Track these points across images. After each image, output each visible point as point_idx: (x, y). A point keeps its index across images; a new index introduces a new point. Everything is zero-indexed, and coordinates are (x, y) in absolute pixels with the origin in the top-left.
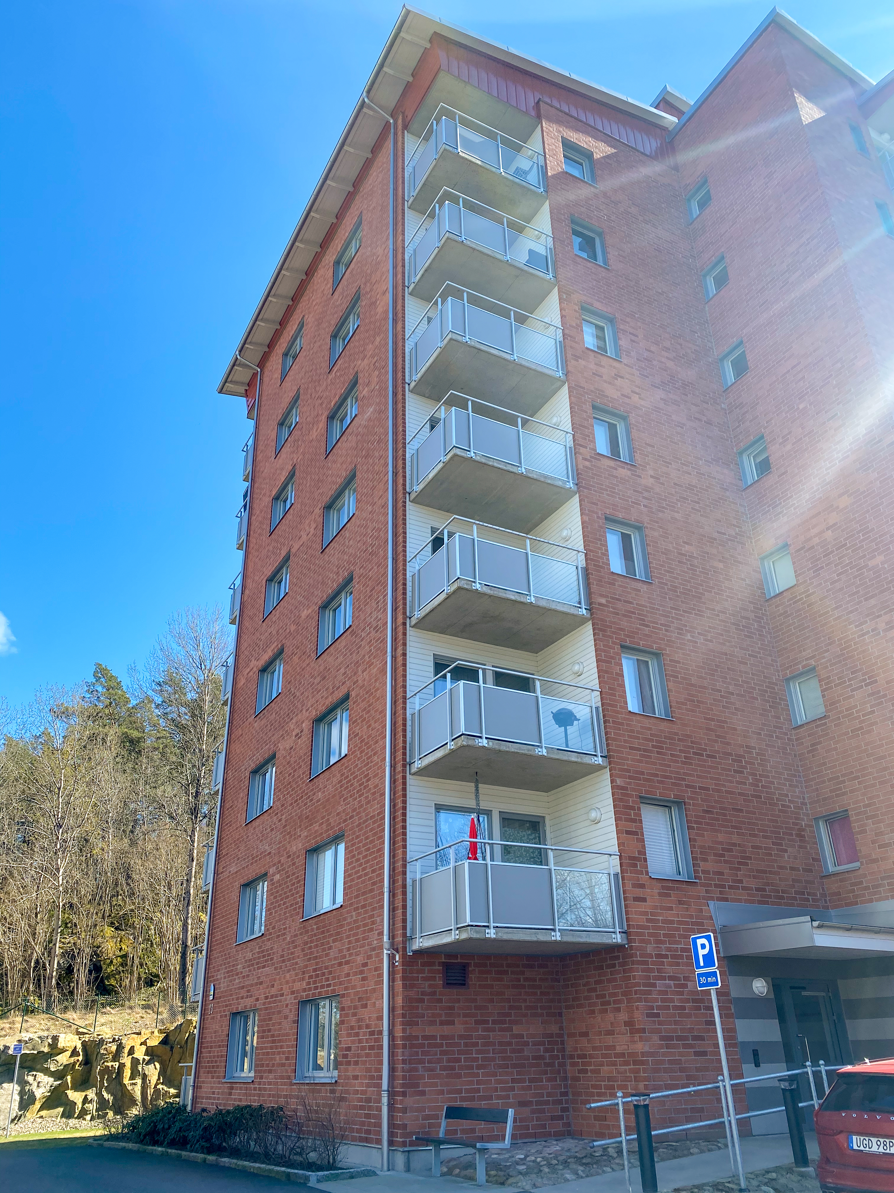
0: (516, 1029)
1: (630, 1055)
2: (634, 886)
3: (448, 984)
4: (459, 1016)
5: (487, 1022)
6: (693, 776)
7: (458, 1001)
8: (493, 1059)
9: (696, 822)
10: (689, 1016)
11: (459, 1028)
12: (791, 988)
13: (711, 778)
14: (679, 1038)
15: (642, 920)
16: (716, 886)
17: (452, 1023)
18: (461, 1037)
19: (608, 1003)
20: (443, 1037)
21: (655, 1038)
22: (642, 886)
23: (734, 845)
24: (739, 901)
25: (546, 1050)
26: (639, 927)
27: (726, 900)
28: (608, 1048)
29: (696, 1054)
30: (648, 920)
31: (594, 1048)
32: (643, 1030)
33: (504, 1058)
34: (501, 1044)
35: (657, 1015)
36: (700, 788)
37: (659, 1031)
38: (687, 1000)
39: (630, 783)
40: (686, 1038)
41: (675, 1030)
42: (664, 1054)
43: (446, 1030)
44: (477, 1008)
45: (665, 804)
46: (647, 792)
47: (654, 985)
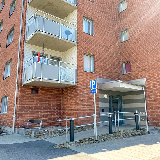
0: (50, 103)
1: (75, 109)
2: (80, 72)
3: (32, 93)
4: (35, 100)
5: (42, 102)
6: (97, 50)
7: (35, 97)
8: (43, 110)
9: (96, 60)
10: (89, 101)
11: (35, 103)
12: (112, 97)
13: (101, 51)
14: (86, 106)
15: (81, 80)
16: (99, 74)
17: (33, 102)
18: (35, 105)
19: (71, 98)
20: (30, 105)
21: (81, 106)
22: (82, 73)
23: (104, 66)
24: (104, 78)
25: (56, 108)
26: (80, 82)
27: (101, 78)
28: (70, 108)
29: (90, 109)
30: (82, 80)
31: (67, 108)
32: (78, 104)
33: (46, 110)
34: (45, 106)
35: (82, 101)
36: (98, 53)
37: (82, 104)
38: (89, 98)
39: (82, 49)
40: (88, 106)
41: (86, 104)
42: (83, 109)
43: (31, 103)
44: (40, 98)
45: (90, 55)
46: (86, 52)
47: (82, 94)
